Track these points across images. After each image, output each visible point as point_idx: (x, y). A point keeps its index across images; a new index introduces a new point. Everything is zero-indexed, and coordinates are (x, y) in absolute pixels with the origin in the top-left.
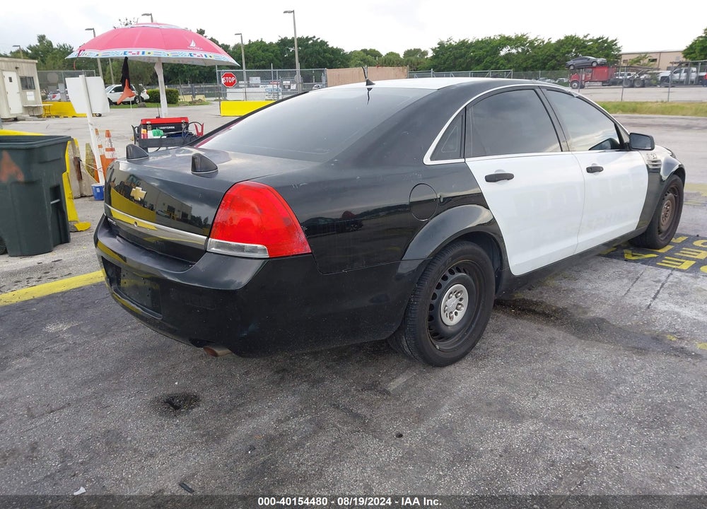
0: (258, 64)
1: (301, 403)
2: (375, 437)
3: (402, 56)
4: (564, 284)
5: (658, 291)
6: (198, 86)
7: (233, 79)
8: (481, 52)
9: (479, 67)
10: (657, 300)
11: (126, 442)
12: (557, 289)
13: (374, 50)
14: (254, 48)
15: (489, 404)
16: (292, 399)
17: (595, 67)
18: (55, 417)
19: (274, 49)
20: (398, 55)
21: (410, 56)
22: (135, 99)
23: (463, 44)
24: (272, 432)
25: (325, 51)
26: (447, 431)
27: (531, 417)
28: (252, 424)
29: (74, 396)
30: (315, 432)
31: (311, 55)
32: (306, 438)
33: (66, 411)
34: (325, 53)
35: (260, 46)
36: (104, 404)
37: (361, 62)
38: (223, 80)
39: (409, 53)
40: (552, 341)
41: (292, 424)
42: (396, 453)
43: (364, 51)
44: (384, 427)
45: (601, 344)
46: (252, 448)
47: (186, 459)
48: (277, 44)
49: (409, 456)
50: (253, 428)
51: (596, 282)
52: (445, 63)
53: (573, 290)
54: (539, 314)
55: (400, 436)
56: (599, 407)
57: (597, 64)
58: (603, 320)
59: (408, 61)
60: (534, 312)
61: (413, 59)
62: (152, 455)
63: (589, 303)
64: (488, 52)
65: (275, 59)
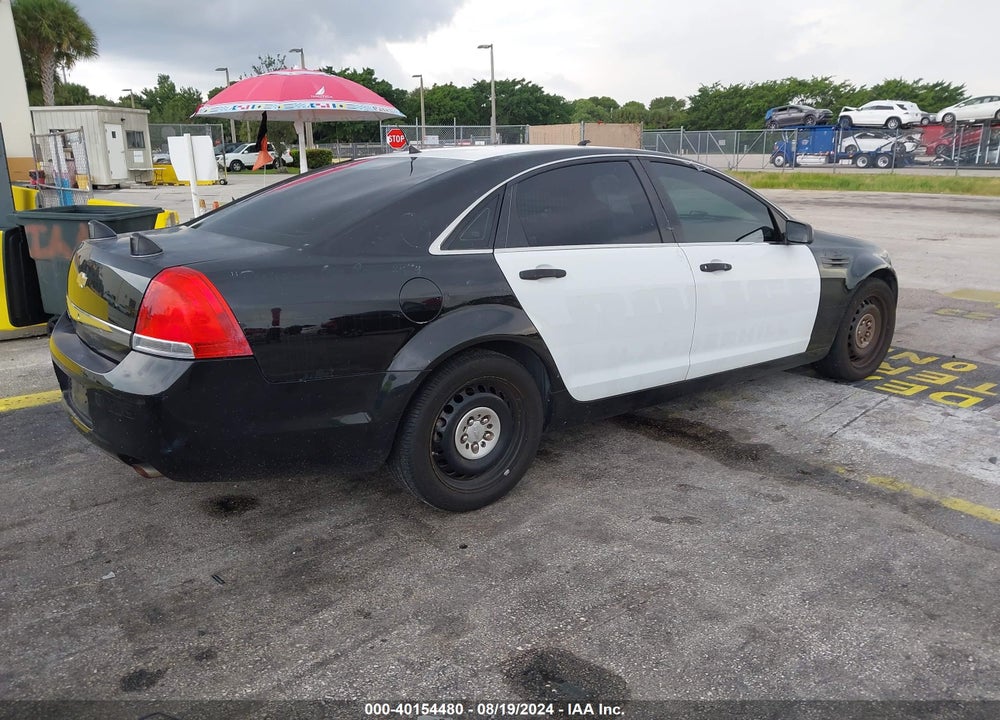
0: (444, 117)
1: (366, 511)
2: (437, 547)
3: (647, 107)
4: (739, 406)
5: (856, 418)
6: (363, 146)
7: (402, 138)
8: (761, 103)
9: (756, 125)
10: (848, 428)
11: (167, 537)
12: (726, 411)
13: (609, 99)
14: (440, 94)
15: (579, 523)
16: (357, 507)
17: (926, 126)
18: (100, 510)
19: (468, 95)
20: (642, 106)
21: (659, 108)
22: (275, 162)
23: (736, 91)
24: (325, 536)
25: (538, 100)
26: (517, 545)
27: (622, 539)
28: (306, 528)
29: (124, 492)
30: (372, 539)
31: (518, 105)
32: (360, 544)
33: (111, 506)
34: (538, 102)
35: (449, 91)
36: (152, 501)
37: (588, 116)
38: (388, 140)
39: (658, 103)
40: (688, 465)
41: (350, 530)
42: (452, 562)
43: (594, 100)
44: (450, 538)
45: (748, 472)
46: (298, 550)
47: (226, 554)
48: (472, 89)
49: (466, 566)
50: (306, 531)
51: (781, 405)
52: (708, 118)
53: (747, 413)
54: (689, 436)
55: (465, 547)
56: (707, 534)
57: (930, 122)
58: (766, 447)
59: (655, 114)
60: (684, 435)
61: (662, 111)
62: (190, 550)
63: (759, 427)
64: (770, 102)
65: (467, 109)
